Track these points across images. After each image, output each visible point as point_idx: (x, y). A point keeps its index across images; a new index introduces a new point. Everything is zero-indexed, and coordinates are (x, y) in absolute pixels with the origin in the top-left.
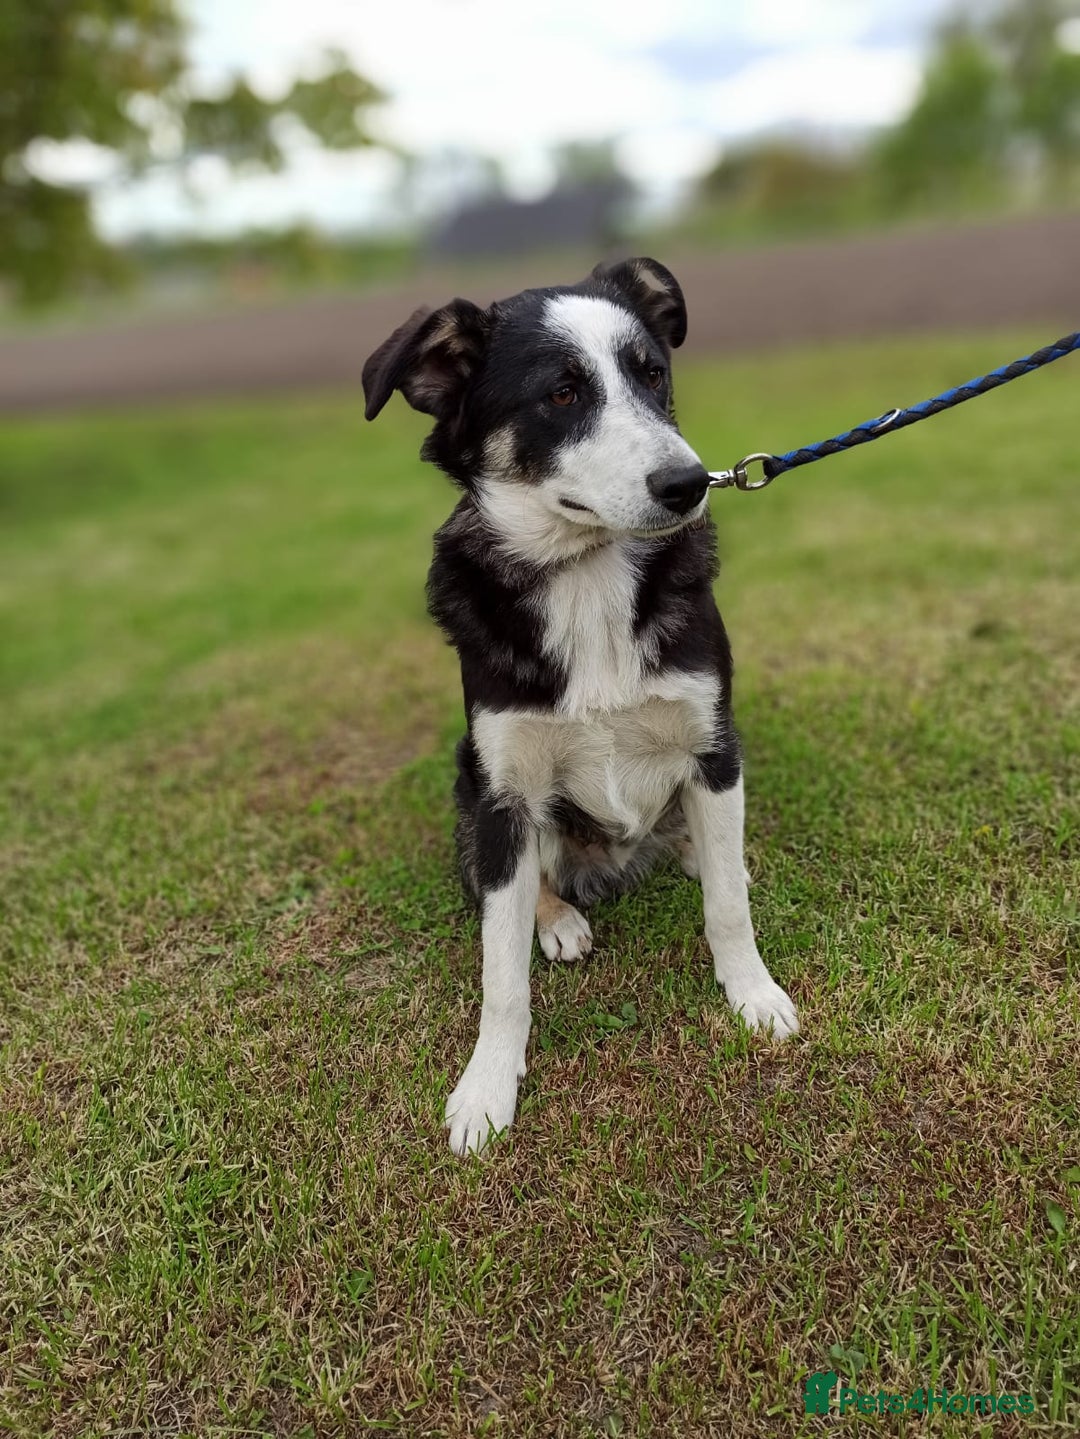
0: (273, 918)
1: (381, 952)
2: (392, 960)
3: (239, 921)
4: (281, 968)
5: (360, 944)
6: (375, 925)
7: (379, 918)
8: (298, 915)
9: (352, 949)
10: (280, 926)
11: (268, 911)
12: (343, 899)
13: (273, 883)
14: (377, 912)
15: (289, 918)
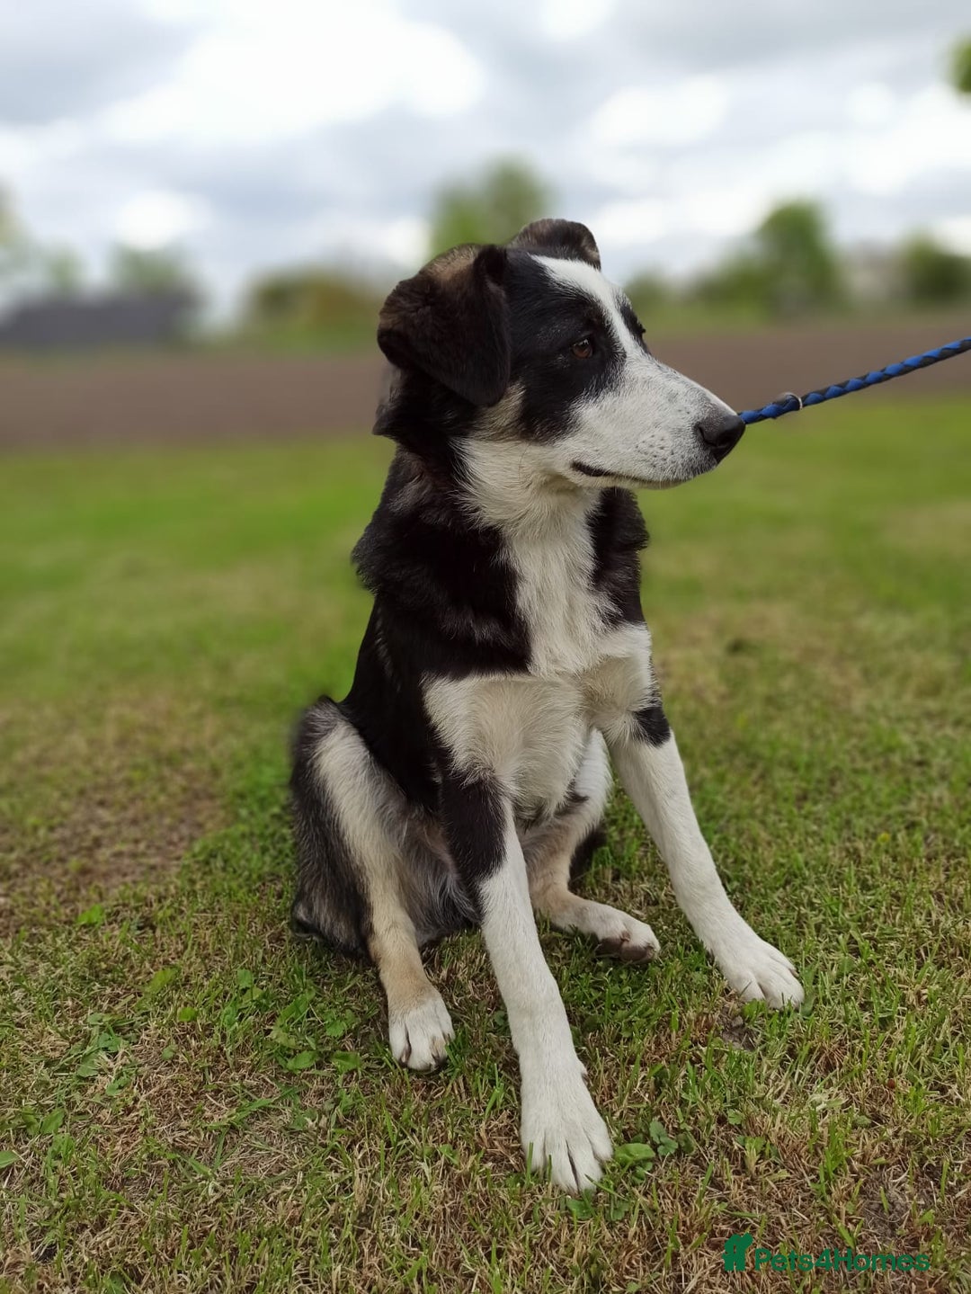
0: (82, 1090)
1: (266, 1111)
2: (286, 1117)
3: (28, 1103)
4: (122, 1168)
5: (232, 1104)
6: (242, 1071)
7: (247, 1061)
8: (120, 1075)
9: (223, 1115)
10: (97, 1099)
11: (69, 1079)
12: (181, 1040)
13: (64, 1036)
14: (241, 1051)
15: (106, 1082)
